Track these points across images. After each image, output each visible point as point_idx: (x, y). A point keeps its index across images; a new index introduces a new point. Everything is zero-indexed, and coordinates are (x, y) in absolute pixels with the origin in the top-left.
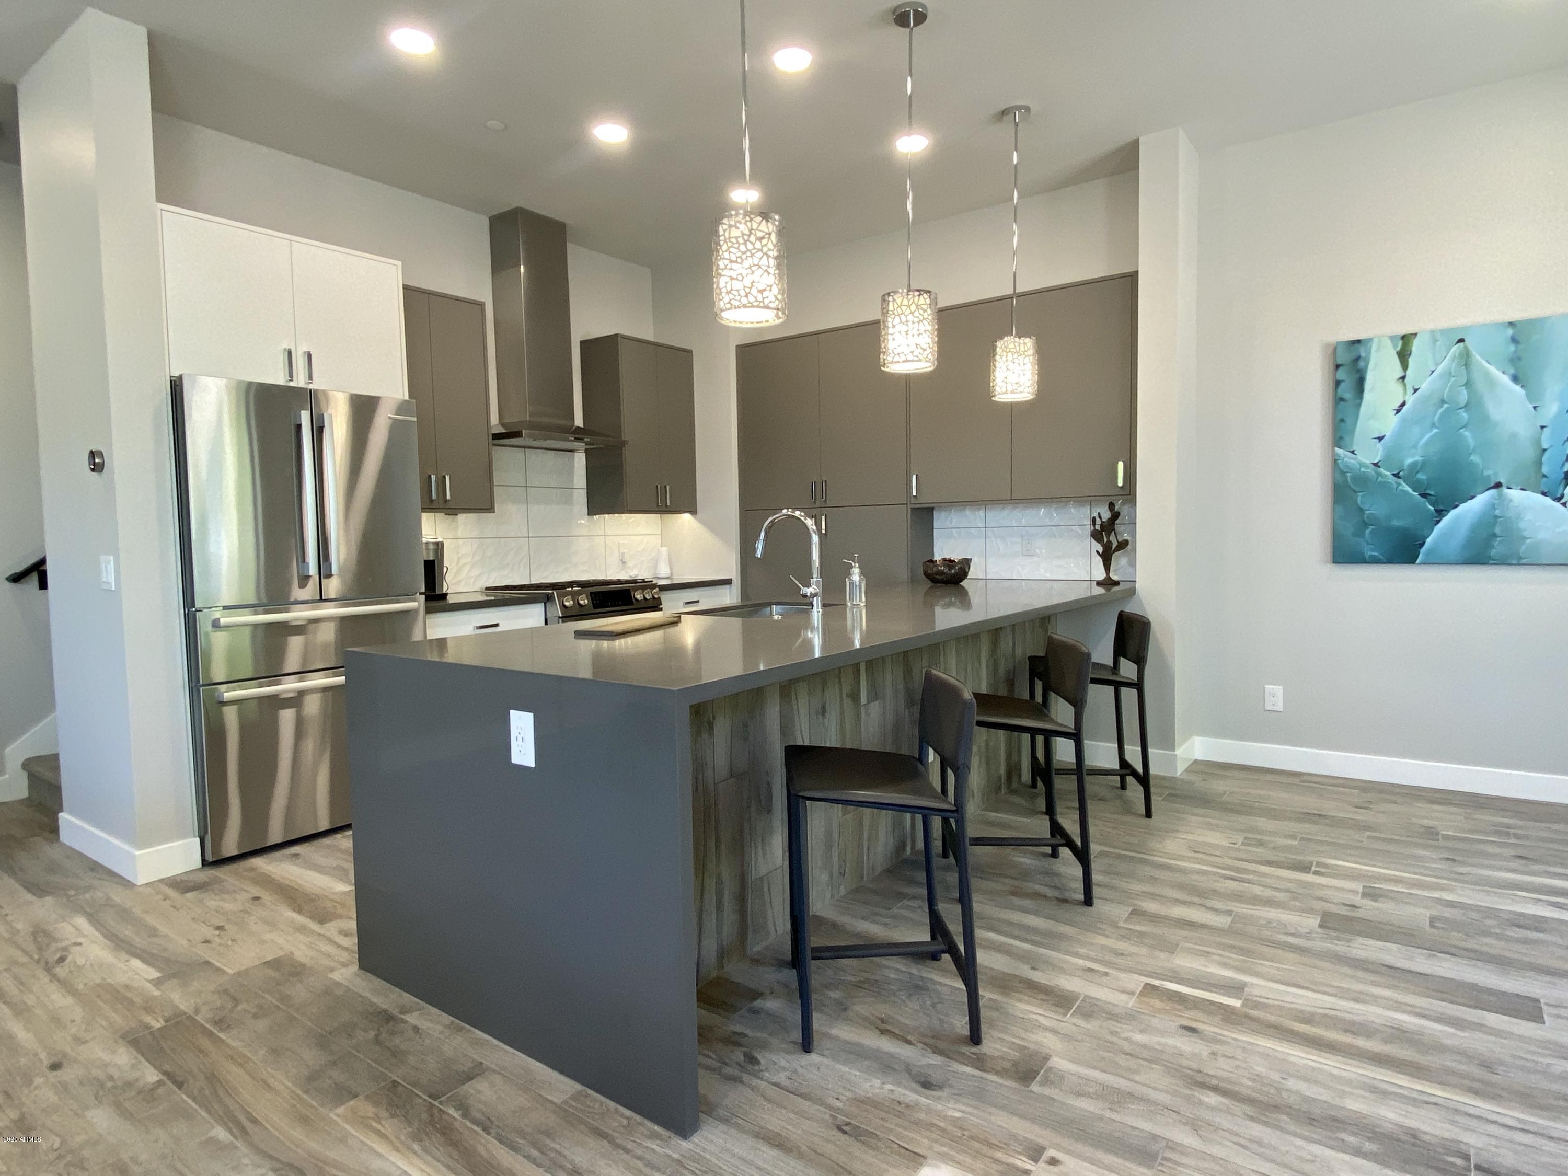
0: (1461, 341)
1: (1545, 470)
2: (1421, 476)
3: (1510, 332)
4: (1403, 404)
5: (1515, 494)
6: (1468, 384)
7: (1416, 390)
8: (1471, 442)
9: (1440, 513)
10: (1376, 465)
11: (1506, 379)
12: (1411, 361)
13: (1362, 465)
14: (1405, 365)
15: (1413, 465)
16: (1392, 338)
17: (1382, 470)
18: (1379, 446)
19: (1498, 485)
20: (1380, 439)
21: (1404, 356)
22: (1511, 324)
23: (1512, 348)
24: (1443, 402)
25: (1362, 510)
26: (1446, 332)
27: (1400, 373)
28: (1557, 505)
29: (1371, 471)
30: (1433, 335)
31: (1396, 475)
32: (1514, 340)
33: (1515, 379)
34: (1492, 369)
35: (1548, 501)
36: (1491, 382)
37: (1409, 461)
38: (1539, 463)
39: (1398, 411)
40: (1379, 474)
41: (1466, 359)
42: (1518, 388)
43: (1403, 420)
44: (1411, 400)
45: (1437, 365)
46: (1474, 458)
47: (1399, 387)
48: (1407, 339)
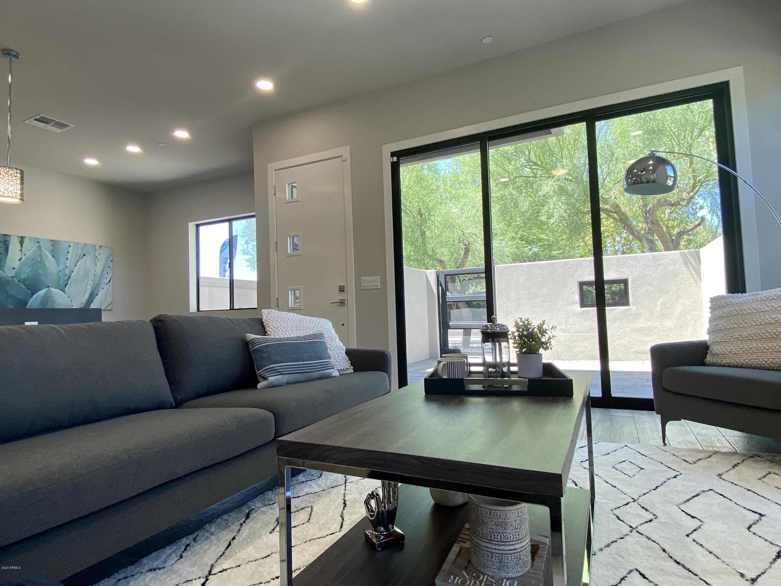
0: (39, 242)
1: (60, 283)
2: (27, 282)
3: (52, 243)
4: (21, 258)
5: (52, 289)
6: (40, 256)
7: (25, 255)
8: (41, 273)
9: (33, 294)
10: (12, 277)
11: (50, 256)
12: (24, 245)
13: (7, 276)
14: (22, 246)
15: (24, 279)
16: (18, 236)
17: (14, 279)
18: (14, 271)
19: (48, 287)
20: (14, 268)
21: (21, 243)
22: (52, 241)
23: (52, 248)
24: (33, 260)
25: (8, 292)
26: (35, 239)
27: (20, 248)
28: (63, 293)
29: (11, 279)
30: (31, 239)
31: (19, 281)
32: (52, 245)
33: (53, 256)
34: (47, 252)
35: (61, 292)
36: (47, 257)
37: (23, 277)
38: (59, 281)
39: (20, 260)
40: (13, 280)
41: (40, 247)
42: (53, 259)
43: (21, 264)
44: (23, 258)
45: (32, 248)
46: (42, 278)
47: (19, 253)
48: (22, 238)
